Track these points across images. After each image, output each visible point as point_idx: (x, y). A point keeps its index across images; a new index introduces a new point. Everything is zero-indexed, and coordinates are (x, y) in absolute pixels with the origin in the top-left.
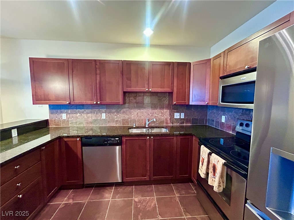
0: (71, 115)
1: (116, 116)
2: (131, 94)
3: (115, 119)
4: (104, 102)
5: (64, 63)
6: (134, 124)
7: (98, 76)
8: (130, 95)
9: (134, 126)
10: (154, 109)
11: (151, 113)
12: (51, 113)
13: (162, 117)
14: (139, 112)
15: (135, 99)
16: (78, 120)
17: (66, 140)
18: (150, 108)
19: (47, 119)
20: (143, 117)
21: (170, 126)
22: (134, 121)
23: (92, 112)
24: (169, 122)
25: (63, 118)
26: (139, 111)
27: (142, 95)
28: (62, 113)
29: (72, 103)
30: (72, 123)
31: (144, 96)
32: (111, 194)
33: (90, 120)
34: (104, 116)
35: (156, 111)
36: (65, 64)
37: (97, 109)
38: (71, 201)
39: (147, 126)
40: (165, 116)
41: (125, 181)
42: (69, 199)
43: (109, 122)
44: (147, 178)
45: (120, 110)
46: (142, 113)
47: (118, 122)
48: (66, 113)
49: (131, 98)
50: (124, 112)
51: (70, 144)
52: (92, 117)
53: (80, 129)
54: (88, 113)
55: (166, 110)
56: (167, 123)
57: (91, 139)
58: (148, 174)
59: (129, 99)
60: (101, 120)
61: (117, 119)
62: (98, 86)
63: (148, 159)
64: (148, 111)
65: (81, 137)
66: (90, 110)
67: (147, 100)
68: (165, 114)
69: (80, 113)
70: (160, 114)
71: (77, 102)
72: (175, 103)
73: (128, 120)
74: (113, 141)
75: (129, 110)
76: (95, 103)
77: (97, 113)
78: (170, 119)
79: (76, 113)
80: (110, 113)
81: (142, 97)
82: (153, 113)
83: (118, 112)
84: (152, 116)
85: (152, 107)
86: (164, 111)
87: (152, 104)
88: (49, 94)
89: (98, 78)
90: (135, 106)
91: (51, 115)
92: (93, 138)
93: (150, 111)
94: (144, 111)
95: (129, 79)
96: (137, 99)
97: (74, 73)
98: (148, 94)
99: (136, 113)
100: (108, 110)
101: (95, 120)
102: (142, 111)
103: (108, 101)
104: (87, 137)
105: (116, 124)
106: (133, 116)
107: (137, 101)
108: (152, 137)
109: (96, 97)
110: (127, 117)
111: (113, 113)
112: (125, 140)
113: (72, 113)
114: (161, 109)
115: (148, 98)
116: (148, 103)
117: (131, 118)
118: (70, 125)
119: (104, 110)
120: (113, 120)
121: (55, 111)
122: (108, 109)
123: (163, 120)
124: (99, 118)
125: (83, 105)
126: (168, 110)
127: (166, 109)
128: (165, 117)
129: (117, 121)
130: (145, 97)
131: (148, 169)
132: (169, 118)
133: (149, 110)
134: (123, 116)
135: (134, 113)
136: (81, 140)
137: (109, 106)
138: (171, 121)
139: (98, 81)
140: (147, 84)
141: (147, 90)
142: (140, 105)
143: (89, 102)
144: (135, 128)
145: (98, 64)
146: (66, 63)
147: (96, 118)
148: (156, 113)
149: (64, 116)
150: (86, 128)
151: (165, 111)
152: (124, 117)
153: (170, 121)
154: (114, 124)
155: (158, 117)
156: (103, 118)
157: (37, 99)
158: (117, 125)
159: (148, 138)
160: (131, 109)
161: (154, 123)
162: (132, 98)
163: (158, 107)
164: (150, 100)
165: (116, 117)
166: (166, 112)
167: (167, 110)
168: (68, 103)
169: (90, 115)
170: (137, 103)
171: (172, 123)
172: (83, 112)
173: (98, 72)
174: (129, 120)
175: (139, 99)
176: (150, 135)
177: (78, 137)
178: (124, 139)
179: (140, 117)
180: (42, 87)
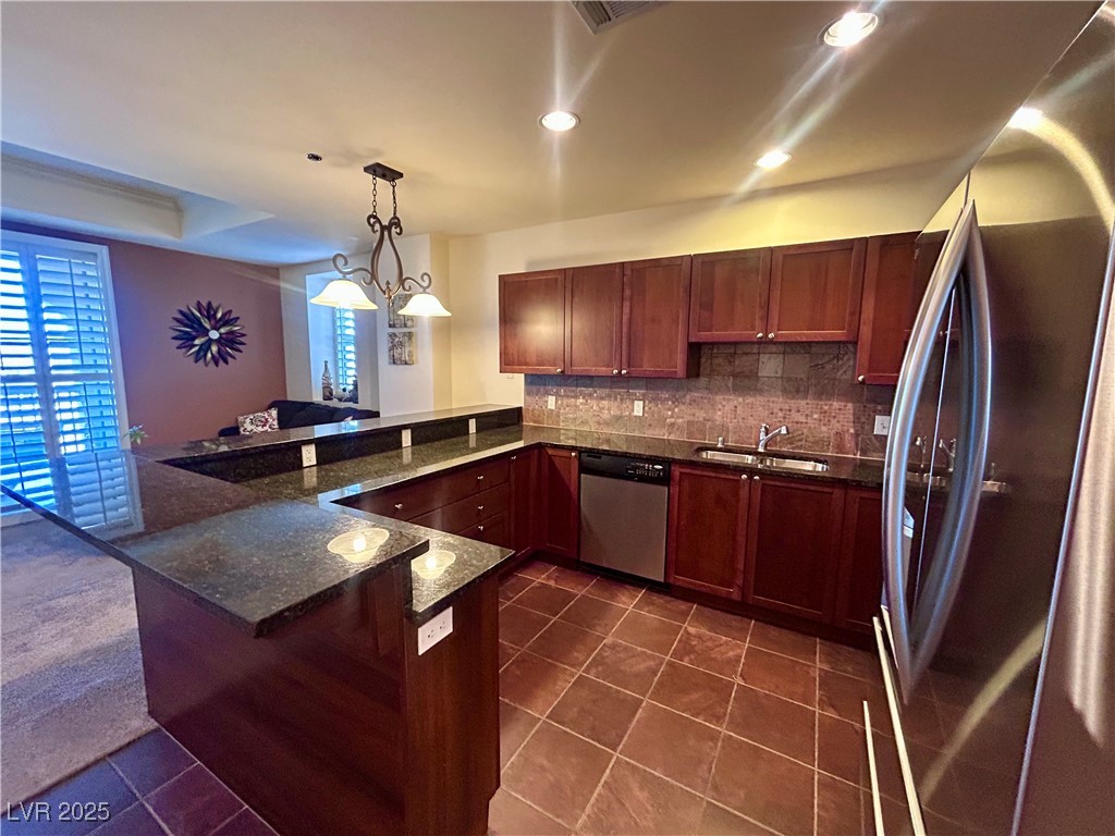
0: (565, 401)
1: (669, 410)
2: (718, 348)
3: (668, 420)
4: (636, 371)
5: (556, 279)
6: (720, 439)
7: (627, 304)
8: (715, 351)
9: (720, 445)
10: (793, 398)
11: (781, 410)
12: (528, 393)
13: (825, 425)
14: (740, 403)
15: (730, 362)
16: (579, 414)
17: (550, 452)
18: (780, 393)
19: (518, 406)
20: (751, 421)
21: (854, 459)
22: (724, 430)
23: (609, 396)
24: (849, 443)
25: (549, 407)
26: (741, 399)
27: (755, 350)
28: (548, 393)
29: (568, 372)
30: (566, 420)
31: (759, 353)
32: (634, 600)
33: (605, 415)
34: (638, 408)
35: (803, 402)
36: (559, 283)
37: (623, 388)
38: (552, 583)
39: (761, 450)
40: (834, 421)
41: (671, 581)
42: (549, 578)
43: (650, 425)
44: (734, 593)
45: (681, 393)
46: (752, 406)
47: (676, 427)
48: (557, 395)
49: (716, 361)
50: (695, 401)
51: (557, 461)
52: (609, 409)
53: (580, 435)
54: (602, 398)
55: (841, 401)
56: (840, 448)
57: (600, 458)
58: (740, 582)
59: (711, 364)
60: (630, 417)
61: (673, 420)
62: (625, 329)
63: (741, 540)
64: (773, 402)
65: (580, 450)
66: (607, 391)
67: (770, 366)
68: (834, 417)
69: (584, 398)
70: (815, 416)
71: (578, 369)
72: (860, 378)
73: (704, 425)
74: (648, 470)
75: (710, 396)
76: (615, 371)
77: (621, 400)
78: (857, 435)
79: (576, 397)
80: (654, 400)
81: (756, 357)
82: (790, 410)
83: (677, 400)
84: (784, 418)
85: (785, 391)
86: (831, 405)
87: (789, 379)
88: (526, 351)
89: (626, 310)
90: (730, 385)
91: (528, 398)
92: (603, 457)
93: (779, 402)
94: (758, 400)
95: (708, 306)
96: (737, 363)
97: (576, 300)
98: (773, 348)
99: (729, 407)
100: (651, 394)
101: (618, 418)
102: (750, 400)
103: (647, 367)
104: (592, 452)
105: (670, 434)
106: (720, 413)
107: (737, 370)
108: (756, 477)
109: (618, 357)
110: (701, 415)
111: (664, 401)
112: (678, 474)
113: (568, 396)
114: (821, 400)
115: (773, 361)
116: (773, 375)
117: (713, 421)
118: (562, 425)
119: (639, 392)
120: (662, 422)
121: (534, 388)
122: (651, 389)
123: (826, 435)
124: (627, 413)
125: (591, 377)
126: (847, 402)
127: (838, 400)
128: (836, 426)
129: (672, 425)
130: (764, 358)
131: (741, 566)
132: (852, 431)
133: (775, 399)
134: (689, 411)
135: (724, 406)
136: (579, 457)
137: (652, 382)
138: (857, 444)
139: (625, 318)
140: (761, 319)
141: (760, 335)
142: (746, 382)
143: (603, 370)
144: (720, 450)
145: (628, 272)
146: (560, 277)
147: (618, 413)
148: (799, 411)
149: (551, 402)
150: (596, 435)
151: (836, 404)
152: (694, 415)
153: (853, 443)
154: (662, 434)
155: (806, 423)
156: (635, 413)
157: (508, 363)
158: (672, 437)
159: (744, 476)
160: (717, 394)
161: (791, 444)
162: (720, 360)
163: (810, 391)
164: (781, 366)
165: (670, 413)
166: (840, 409)
167: (843, 404)
168: (559, 370)
169: (605, 403)
170: (735, 376)
171: (864, 453)
172: (590, 395)
173: (627, 292)
174: (709, 424)
175: (742, 363)
176: (751, 471)
177: (573, 448)
178: (676, 471)
179: (743, 419)
180: (515, 335)
